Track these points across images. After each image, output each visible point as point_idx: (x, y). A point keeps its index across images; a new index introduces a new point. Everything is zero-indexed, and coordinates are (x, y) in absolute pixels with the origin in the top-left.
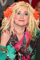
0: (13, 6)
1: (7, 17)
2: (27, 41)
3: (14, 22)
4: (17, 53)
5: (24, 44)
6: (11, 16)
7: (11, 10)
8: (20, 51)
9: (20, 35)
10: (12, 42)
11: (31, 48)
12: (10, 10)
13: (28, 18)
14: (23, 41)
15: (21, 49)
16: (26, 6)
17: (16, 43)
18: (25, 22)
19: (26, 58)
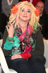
0: (18, 5)
1: (14, 14)
2: (29, 33)
3: (19, 17)
4: (21, 43)
6: (17, 13)
8: (24, 41)
9: (24, 28)
11: (32, 39)
12: (16, 8)
13: (31, 15)
14: (26, 34)
15: (24, 39)
16: (29, 5)
17: (21, 35)
18: (28, 17)
19: (28, 47)
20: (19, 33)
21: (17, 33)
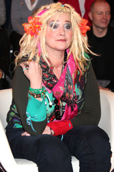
0: (41, 13)
5: (69, 83)
6: (40, 32)
7: (40, 21)
10: (48, 81)
20: (51, 80)
21: (47, 79)
